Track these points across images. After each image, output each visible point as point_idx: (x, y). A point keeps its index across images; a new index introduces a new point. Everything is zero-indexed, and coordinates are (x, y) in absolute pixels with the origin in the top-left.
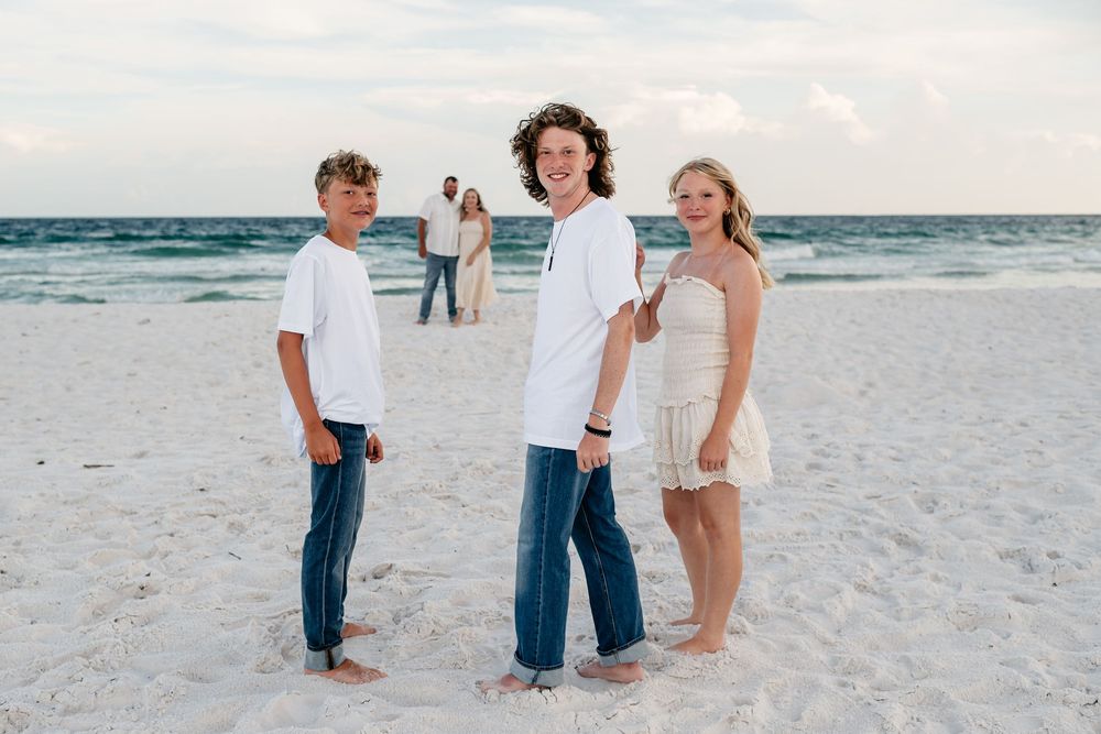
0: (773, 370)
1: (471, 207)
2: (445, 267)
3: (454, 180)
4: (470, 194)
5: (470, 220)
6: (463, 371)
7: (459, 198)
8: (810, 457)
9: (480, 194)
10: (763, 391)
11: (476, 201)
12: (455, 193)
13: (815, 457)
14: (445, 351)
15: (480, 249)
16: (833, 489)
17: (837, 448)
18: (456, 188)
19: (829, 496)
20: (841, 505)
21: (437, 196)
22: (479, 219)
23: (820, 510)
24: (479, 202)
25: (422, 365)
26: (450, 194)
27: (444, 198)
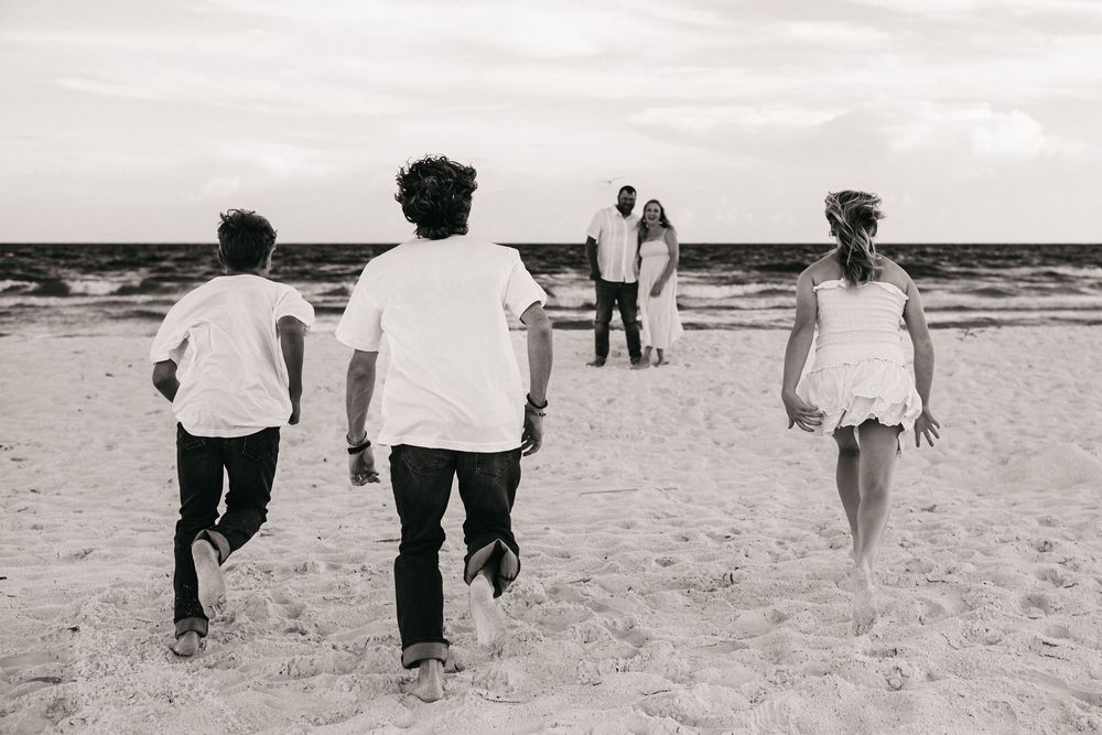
0: (1022, 433)
1: (654, 223)
2: (620, 297)
3: (630, 189)
4: (653, 206)
5: (652, 240)
6: (620, 429)
7: (638, 212)
8: (1032, 584)
9: (664, 207)
10: (1004, 462)
11: (658, 214)
12: (632, 206)
13: (1039, 583)
14: (610, 402)
15: (666, 275)
16: (1054, 651)
17: (1076, 568)
18: (633, 200)
19: (1043, 665)
20: (1059, 683)
21: (609, 209)
22: (662, 237)
23: (1021, 696)
24: (663, 217)
25: (571, 420)
26: (625, 207)
27: (616, 211)
